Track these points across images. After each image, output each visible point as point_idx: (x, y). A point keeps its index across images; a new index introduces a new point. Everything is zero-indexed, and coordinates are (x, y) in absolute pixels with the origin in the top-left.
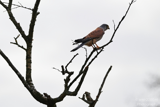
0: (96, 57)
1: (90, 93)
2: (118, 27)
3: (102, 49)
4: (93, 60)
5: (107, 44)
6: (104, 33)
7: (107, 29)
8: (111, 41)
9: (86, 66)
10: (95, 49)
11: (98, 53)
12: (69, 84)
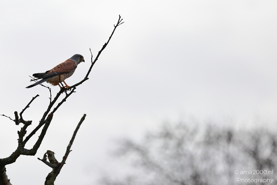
0: (64, 100)
1: (53, 153)
2: (96, 59)
3: (73, 90)
4: (60, 104)
5: (81, 83)
6: (76, 67)
7: (80, 61)
8: (86, 78)
9: (50, 113)
10: (63, 90)
11: (68, 96)
12: (24, 138)
